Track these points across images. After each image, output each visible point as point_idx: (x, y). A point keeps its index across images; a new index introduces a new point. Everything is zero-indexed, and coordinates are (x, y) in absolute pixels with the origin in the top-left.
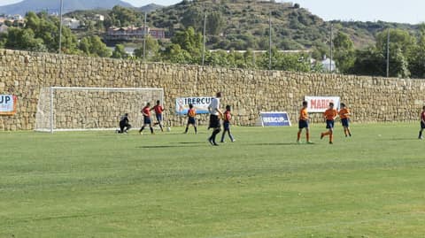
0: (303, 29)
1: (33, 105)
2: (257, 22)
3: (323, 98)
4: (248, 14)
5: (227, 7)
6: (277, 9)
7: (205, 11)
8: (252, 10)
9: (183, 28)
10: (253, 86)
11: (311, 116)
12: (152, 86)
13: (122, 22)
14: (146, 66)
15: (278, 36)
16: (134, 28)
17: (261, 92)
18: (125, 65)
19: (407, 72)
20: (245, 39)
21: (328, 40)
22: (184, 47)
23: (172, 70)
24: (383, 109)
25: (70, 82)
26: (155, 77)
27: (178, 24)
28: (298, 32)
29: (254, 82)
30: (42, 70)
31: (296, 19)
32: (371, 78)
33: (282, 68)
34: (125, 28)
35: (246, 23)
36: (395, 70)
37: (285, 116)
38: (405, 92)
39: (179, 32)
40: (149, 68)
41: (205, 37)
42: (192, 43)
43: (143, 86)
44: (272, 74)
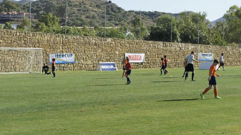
0: (114, 15)
2: (88, 10)
3: (137, 54)
4: (82, 6)
5: (70, 2)
6: (99, 4)
7: (57, 3)
8: (84, 4)
9: (45, 13)
10: (95, 47)
12: (35, 47)
13: (8, 9)
14: (31, 34)
15: (100, 19)
16: (16, 13)
17: (100, 51)
18: (18, 34)
19: (179, 40)
20: (81, 20)
21: (128, 21)
22: (46, 24)
23: (47, 37)
26: (37, 41)
27: (42, 11)
28: (111, 17)
29: (96, 44)
31: (110, 9)
32: (162, 42)
33: (110, 36)
34: (10, 13)
35: (81, 11)
36: (174, 38)
37: (114, 65)
38: (181, 51)
39: (43, 15)
40: (33, 35)
41: (58, 19)
42: (51, 22)
43: (29, 47)
44: (106, 40)
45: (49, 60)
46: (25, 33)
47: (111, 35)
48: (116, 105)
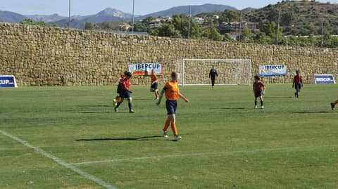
1: (173, 70)
2: (317, 17)
4: (311, 12)
5: (297, 8)
6: (332, 9)
8: (314, 10)
9: (268, 22)
10: (310, 58)
12: (244, 58)
13: (230, 19)
14: (241, 46)
15: (332, 25)
16: (237, 23)
17: (315, 62)
18: (228, 45)
20: (309, 28)
22: (268, 34)
23: (257, 48)
25: (195, 56)
26: (246, 52)
27: (265, 20)
29: (310, 55)
30: (178, 49)
34: (232, 23)
35: (310, 18)
37: (331, 77)
39: (265, 25)
40: (243, 47)
41: (282, 28)
42: (273, 32)
43: (239, 58)
44: (323, 51)
45: (258, 72)
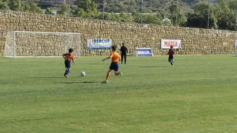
1: (3, 42)
3: (173, 41)
10: (132, 33)
11: (165, 51)
12: (73, 32)
14: (70, 20)
15: (138, 5)
17: (136, 36)
18: (58, 19)
19: (216, 26)
20: (119, 6)
21: (165, 8)
22: (85, 10)
23: (85, 22)
24: (205, 47)
25: (25, 28)
26: (75, 26)
28: (148, 3)
29: (132, 30)
30: (8, 21)
32: (199, 29)
33: (146, 22)
36: (211, 25)
37: (150, 51)
38: (218, 37)
39: (82, 1)
40: (72, 21)
41: (97, 5)
42: (89, 8)
43: (68, 32)
44: (143, 26)
45: (86, 45)
46: (65, 18)
47: (148, 21)
48: (149, 90)
